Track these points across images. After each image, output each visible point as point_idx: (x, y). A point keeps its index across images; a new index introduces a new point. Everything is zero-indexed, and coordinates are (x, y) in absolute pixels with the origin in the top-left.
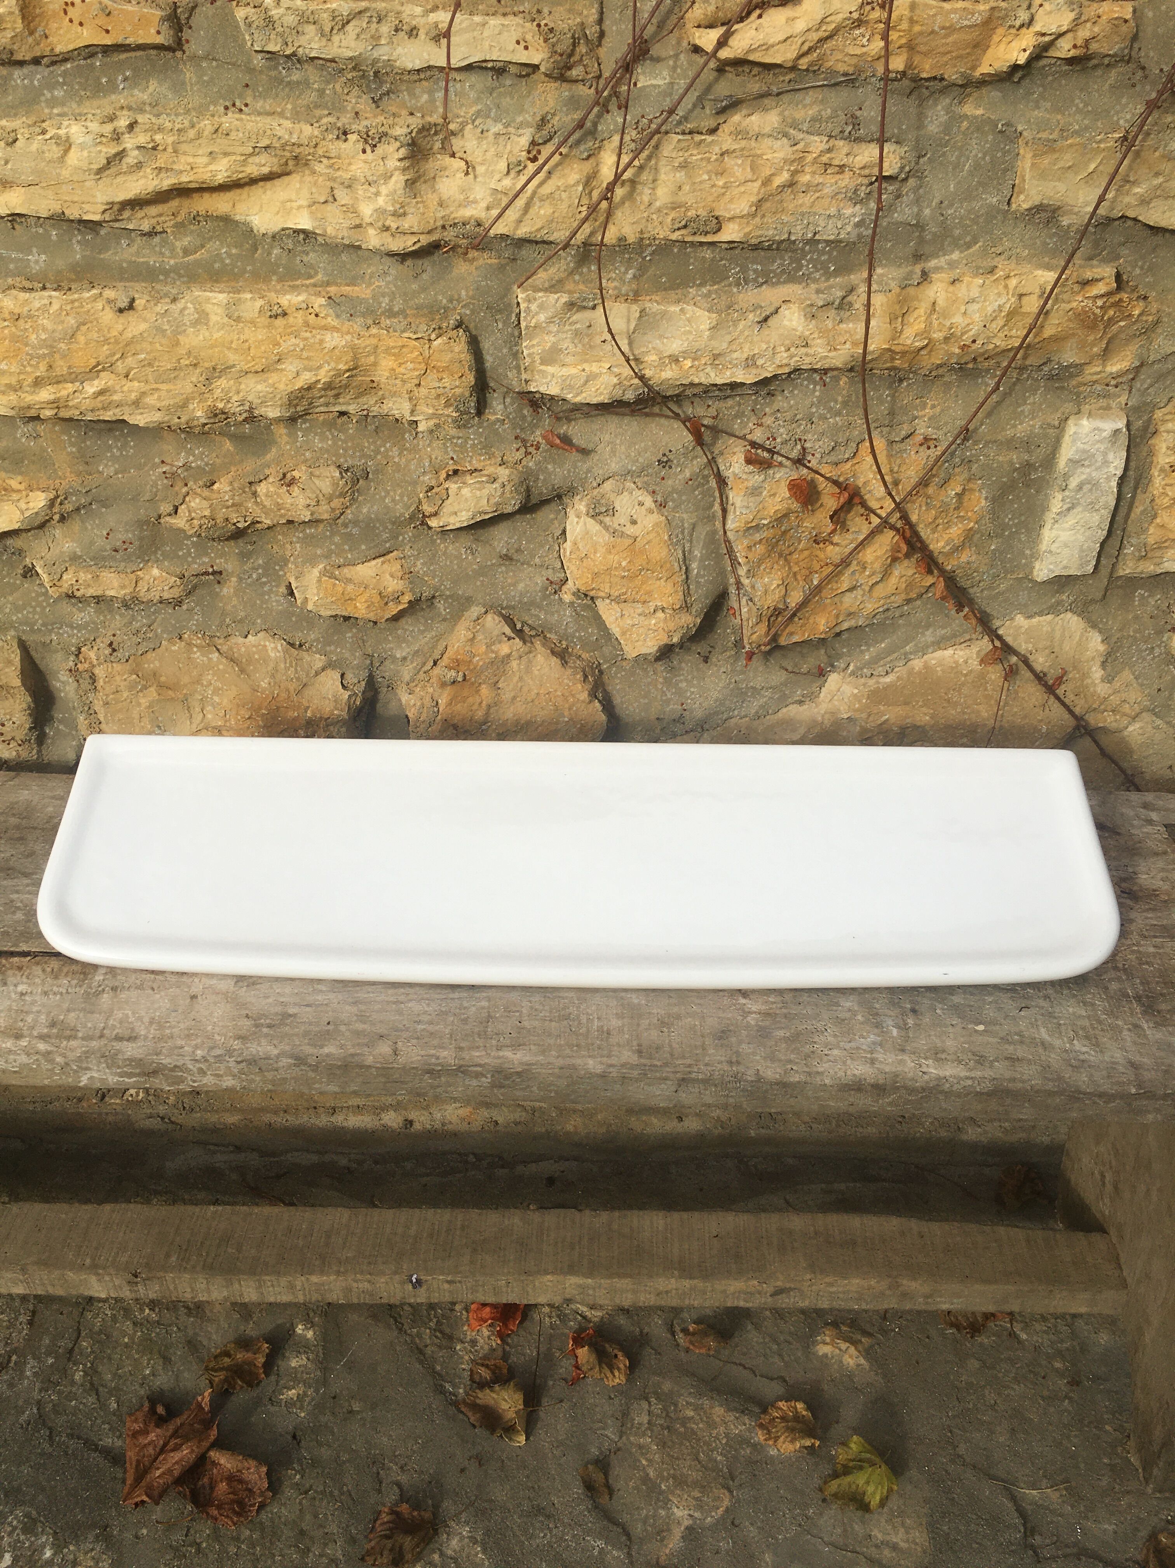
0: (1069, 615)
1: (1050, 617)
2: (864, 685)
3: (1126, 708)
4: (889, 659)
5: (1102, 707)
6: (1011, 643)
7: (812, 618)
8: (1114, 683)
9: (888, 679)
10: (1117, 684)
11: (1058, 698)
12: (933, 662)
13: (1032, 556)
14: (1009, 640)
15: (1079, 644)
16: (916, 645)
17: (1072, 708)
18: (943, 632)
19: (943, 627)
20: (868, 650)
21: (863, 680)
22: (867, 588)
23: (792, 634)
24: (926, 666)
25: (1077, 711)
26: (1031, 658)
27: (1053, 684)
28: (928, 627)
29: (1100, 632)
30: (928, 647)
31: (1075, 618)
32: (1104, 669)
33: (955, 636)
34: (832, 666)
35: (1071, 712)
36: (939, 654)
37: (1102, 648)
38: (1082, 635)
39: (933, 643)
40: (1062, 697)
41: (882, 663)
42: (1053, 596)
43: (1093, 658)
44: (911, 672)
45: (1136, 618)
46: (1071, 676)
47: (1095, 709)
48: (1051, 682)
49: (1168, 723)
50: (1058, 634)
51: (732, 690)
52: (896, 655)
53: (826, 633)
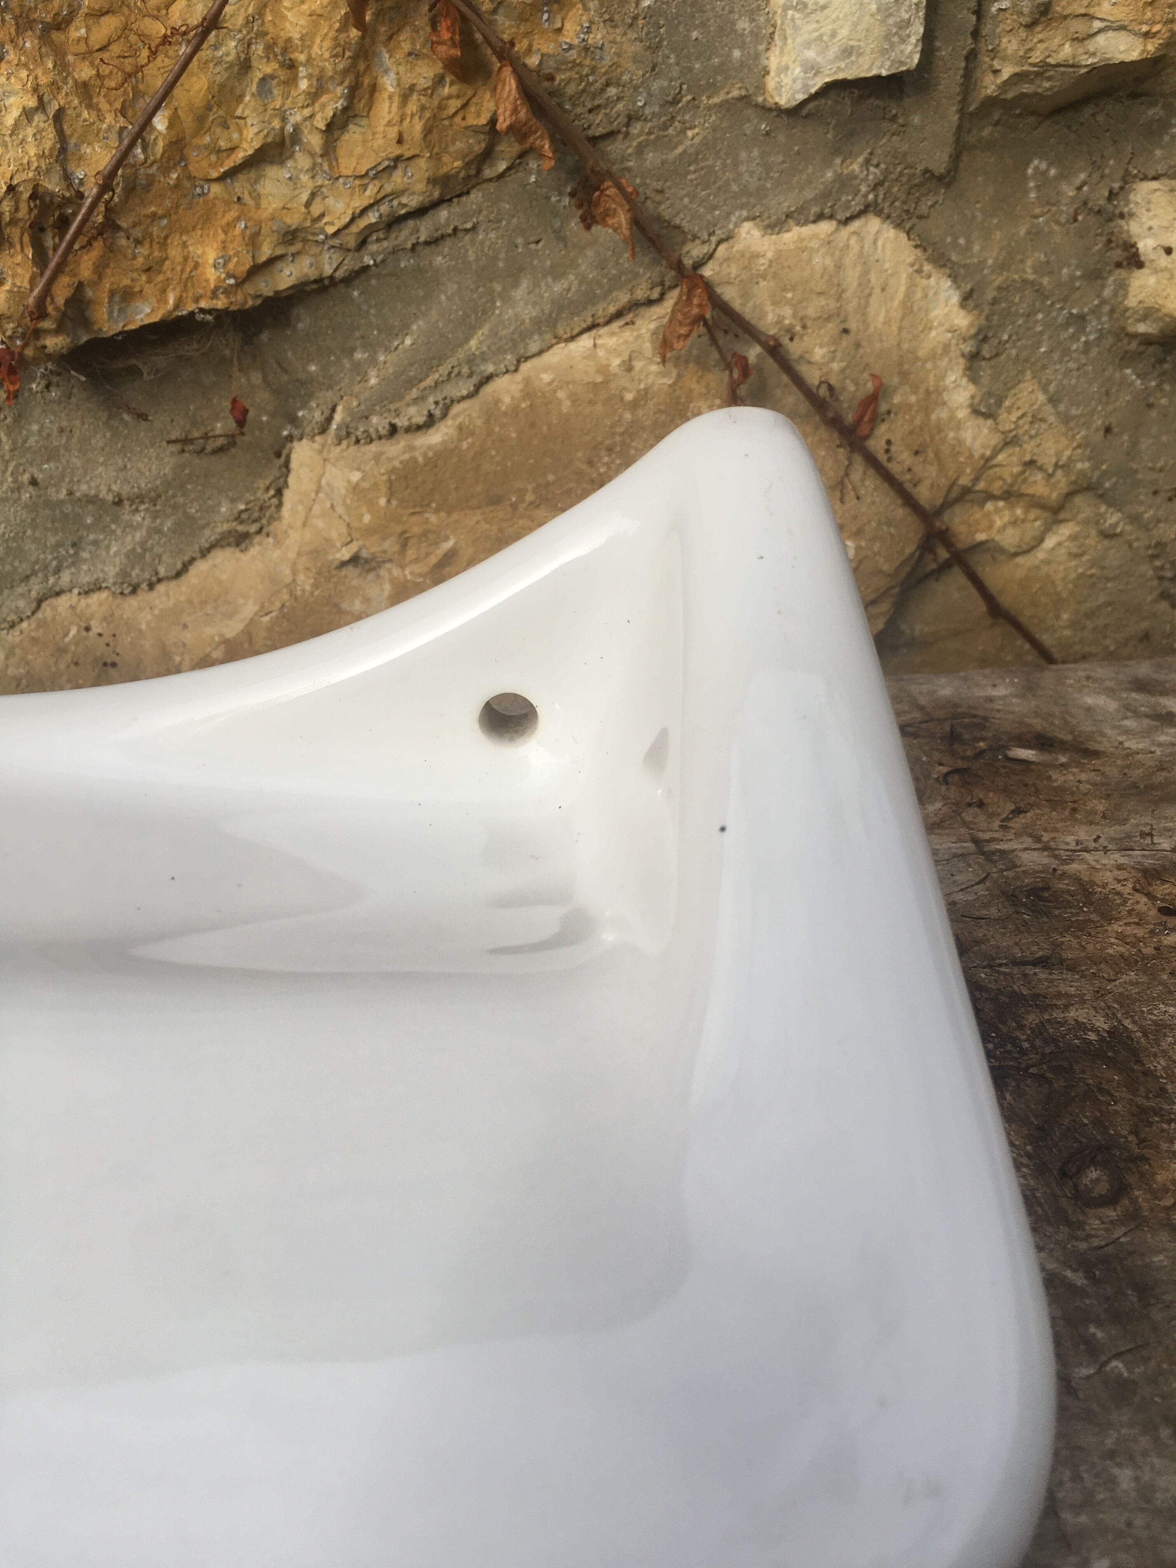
0: (873, 224)
1: (825, 227)
2: (377, 458)
3: (1038, 485)
4: (429, 381)
5: (981, 485)
6: (736, 305)
7: (175, 241)
8: (1003, 415)
9: (435, 437)
10: (1008, 420)
11: (872, 461)
12: (546, 377)
13: (756, 34)
14: (729, 294)
15: (908, 308)
16: (494, 333)
17: (908, 486)
18: (558, 288)
19: (557, 273)
20: (373, 361)
21: (373, 448)
22: (315, 141)
23: (127, 296)
24: (529, 392)
25: (924, 495)
26: (794, 349)
27: (859, 421)
28: (514, 275)
29: (954, 277)
30: (525, 336)
31: (890, 233)
32: (974, 379)
33: (590, 299)
34: (294, 420)
35: (909, 501)
36: (558, 355)
37: (963, 320)
38: (911, 287)
39: (537, 322)
40: (882, 458)
41: (415, 393)
42: (827, 163)
43: (946, 348)
44: (491, 414)
45: (1035, 235)
46: (897, 399)
47: (966, 491)
48: (850, 418)
49: (1134, 519)
50: (851, 278)
51: (32, 507)
52: (444, 370)
53: (228, 291)
